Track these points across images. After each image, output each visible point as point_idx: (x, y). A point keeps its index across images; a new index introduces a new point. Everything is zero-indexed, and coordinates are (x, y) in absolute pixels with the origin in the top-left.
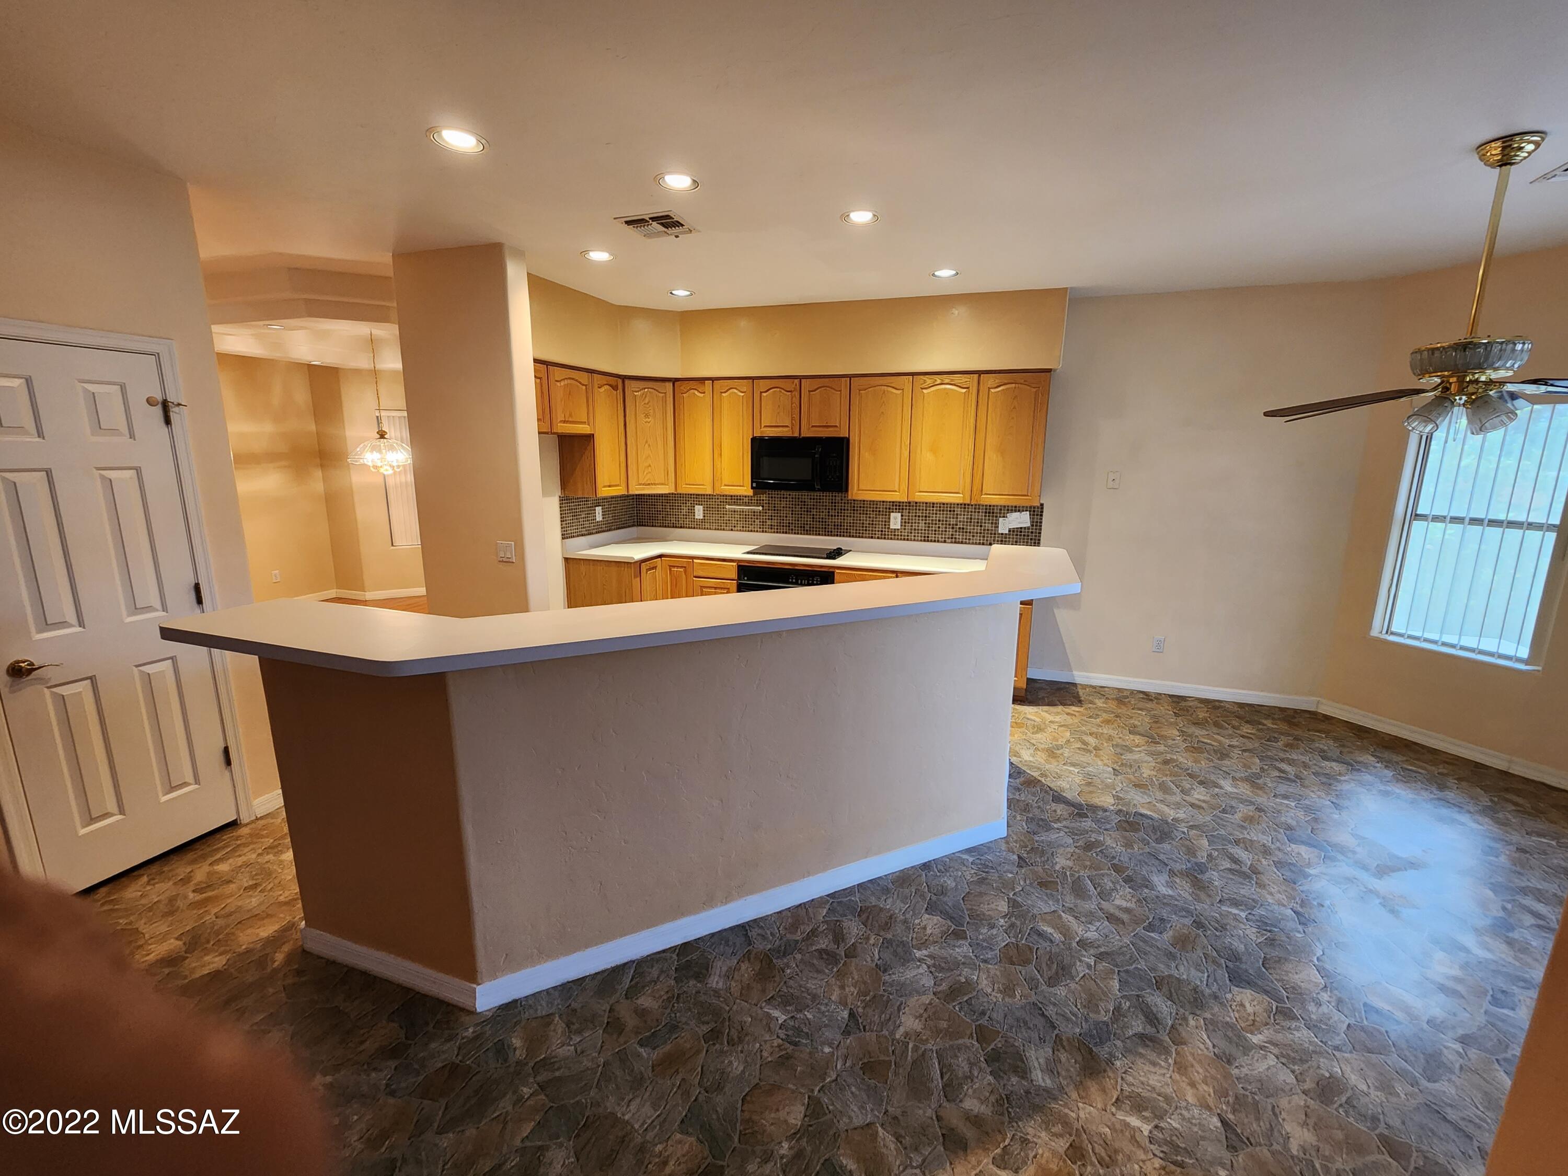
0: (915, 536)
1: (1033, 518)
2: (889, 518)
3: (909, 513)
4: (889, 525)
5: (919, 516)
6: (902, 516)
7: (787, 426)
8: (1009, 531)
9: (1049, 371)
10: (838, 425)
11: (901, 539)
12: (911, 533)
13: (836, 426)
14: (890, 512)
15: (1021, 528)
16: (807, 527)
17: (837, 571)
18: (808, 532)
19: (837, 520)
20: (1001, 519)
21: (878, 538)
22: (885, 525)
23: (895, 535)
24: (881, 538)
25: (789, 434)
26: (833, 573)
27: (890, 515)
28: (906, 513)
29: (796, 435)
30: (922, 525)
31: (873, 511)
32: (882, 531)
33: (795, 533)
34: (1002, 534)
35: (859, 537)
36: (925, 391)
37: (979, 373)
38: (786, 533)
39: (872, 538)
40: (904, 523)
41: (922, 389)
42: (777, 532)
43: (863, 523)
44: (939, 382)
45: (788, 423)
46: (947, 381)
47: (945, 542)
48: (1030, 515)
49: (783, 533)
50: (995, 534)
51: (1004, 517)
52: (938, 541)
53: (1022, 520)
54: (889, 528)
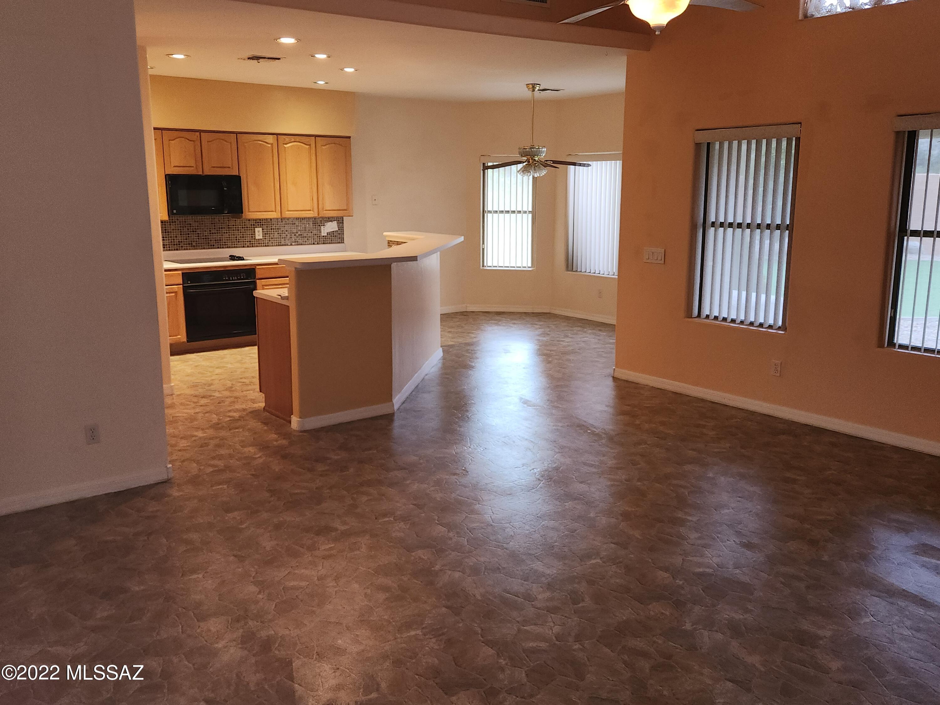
0: (272, 243)
1: (339, 225)
2: (255, 232)
3: (267, 227)
4: (255, 237)
5: (274, 229)
6: (263, 229)
7: (193, 167)
8: (327, 234)
9: (349, 137)
10: (230, 166)
11: (263, 246)
12: (270, 241)
13: (230, 167)
14: (254, 228)
15: (333, 232)
16: (194, 244)
17: (257, 267)
18: (195, 248)
19: (218, 237)
20: (322, 227)
21: (248, 247)
22: (252, 237)
23: (259, 243)
24: (250, 247)
25: (194, 172)
26: (254, 269)
27: (254, 230)
28: (265, 227)
29: (201, 173)
30: (276, 235)
31: (243, 228)
32: (250, 242)
33: (184, 249)
34: (324, 236)
35: (234, 247)
36: (285, 146)
37: (316, 136)
38: (177, 250)
39: (244, 247)
40: (265, 234)
41: (284, 144)
42: (169, 250)
43: (236, 237)
44: (293, 140)
45: (192, 163)
46: (298, 140)
47: (291, 245)
48: (337, 223)
49: (175, 250)
50: (320, 237)
51: (323, 225)
52: (287, 245)
53: (331, 227)
54: (255, 239)
